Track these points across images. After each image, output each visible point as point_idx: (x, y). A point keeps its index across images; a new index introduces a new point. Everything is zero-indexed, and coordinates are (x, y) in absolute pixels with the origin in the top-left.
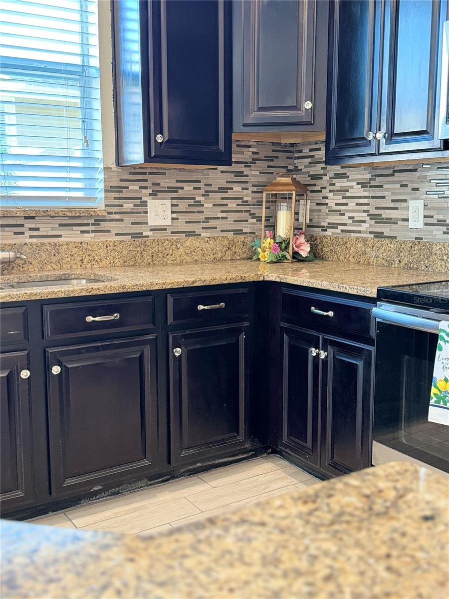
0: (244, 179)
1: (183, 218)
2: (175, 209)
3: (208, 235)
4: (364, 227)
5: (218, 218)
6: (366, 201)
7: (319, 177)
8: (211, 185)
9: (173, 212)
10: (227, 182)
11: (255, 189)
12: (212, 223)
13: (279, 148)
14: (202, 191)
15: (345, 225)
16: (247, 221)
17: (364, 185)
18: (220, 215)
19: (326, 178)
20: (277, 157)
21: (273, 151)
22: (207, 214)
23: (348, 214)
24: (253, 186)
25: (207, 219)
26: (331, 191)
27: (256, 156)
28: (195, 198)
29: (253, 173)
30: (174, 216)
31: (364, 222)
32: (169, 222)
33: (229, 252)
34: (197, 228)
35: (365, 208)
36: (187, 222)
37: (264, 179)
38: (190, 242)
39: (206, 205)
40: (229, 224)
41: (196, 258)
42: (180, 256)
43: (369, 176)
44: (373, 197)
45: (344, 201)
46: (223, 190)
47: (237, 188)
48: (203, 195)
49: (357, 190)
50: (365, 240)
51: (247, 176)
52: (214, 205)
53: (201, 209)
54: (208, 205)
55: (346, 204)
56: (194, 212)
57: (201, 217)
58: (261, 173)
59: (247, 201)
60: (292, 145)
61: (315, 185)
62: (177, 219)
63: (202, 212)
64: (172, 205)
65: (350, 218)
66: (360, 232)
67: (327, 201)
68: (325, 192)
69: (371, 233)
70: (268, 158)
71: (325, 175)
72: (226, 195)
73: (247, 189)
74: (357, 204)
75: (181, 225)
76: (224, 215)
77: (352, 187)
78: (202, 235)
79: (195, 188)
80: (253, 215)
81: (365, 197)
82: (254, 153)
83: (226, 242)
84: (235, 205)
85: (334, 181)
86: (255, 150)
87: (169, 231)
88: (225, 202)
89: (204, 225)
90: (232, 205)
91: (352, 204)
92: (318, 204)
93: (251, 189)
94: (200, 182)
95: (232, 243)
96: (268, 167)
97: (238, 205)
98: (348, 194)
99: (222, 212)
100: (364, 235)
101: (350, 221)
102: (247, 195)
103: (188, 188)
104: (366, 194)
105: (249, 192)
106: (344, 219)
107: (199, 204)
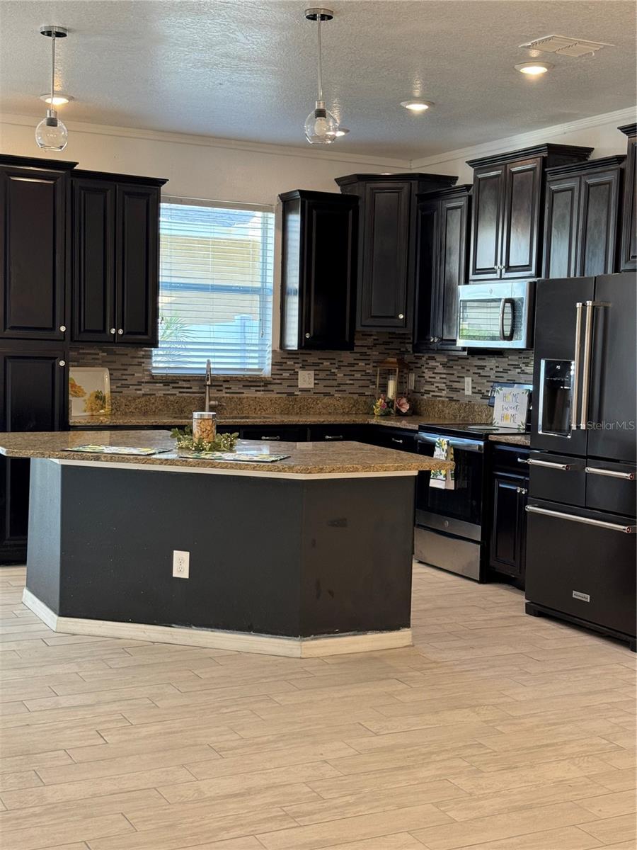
0: (367, 358)
1: (323, 383)
2: (317, 377)
3: (340, 396)
4: (443, 394)
5: (347, 384)
6: (445, 376)
8: (342, 361)
9: (315, 379)
11: (375, 364)
12: (343, 387)
13: (394, 336)
14: (336, 366)
15: (434, 392)
16: (368, 387)
17: (443, 365)
18: (348, 382)
19: (424, 359)
20: (392, 342)
21: (390, 338)
22: (339, 381)
23: (436, 385)
24: (374, 362)
25: (339, 385)
26: (427, 368)
27: (376, 342)
28: (330, 370)
29: (375, 353)
30: (316, 382)
31: (444, 390)
32: (312, 386)
33: (354, 408)
34: (331, 390)
35: (445, 381)
36: (325, 386)
37: (381, 357)
38: (326, 400)
39: (338, 375)
40: (352, 388)
41: (330, 411)
42: (319, 409)
43: (446, 360)
44: (448, 374)
46: (351, 365)
47: (362, 364)
48: (337, 368)
49: (440, 369)
50: (444, 403)
51: (369, 355)
52: (344, 375)
53: (335, 377)
54: (340, 375)
55: (435, 378)
56: (329, 380)
57: (335, 383)
58: (380, 353)
59: (368, 373)
61: (417, 363)
62: (318, 384)
63: (336, 380)
64: (315, 375)
65: (436, 387)
66: (441, 397)
67: (424, 375)
68: (423, 369)
69: (447, 397)
70: (385, 343)
71: (423, 357)
72: (353, 369)
73: (369, 364)
74: (440, 378)
75: (321, 389)
76: (351, 382)
77: (438, 366)
78: (335, 395)
79: (331, 364)
81: (444, 374)
82: (374, 340)
83: (352, 401)
84: (359, 375)
85: (428, 361)
86: (375, 337)
87: (312, 392)
88: (353, 373)
89: (337, 389)
91: (438, 378)
92: (419, 377)
93: (372, 364)
94: (334, 359)
95: (357, 402)
96: (386, 349)
97: (362, 375)
98: (435, 371)
99: (350, 380)
101: (437, 389)
102: (369, 369)
103: (326, 363)
104: (445, 371)
105: (371, 366)
106: (433, 388)
107: (334, 374)
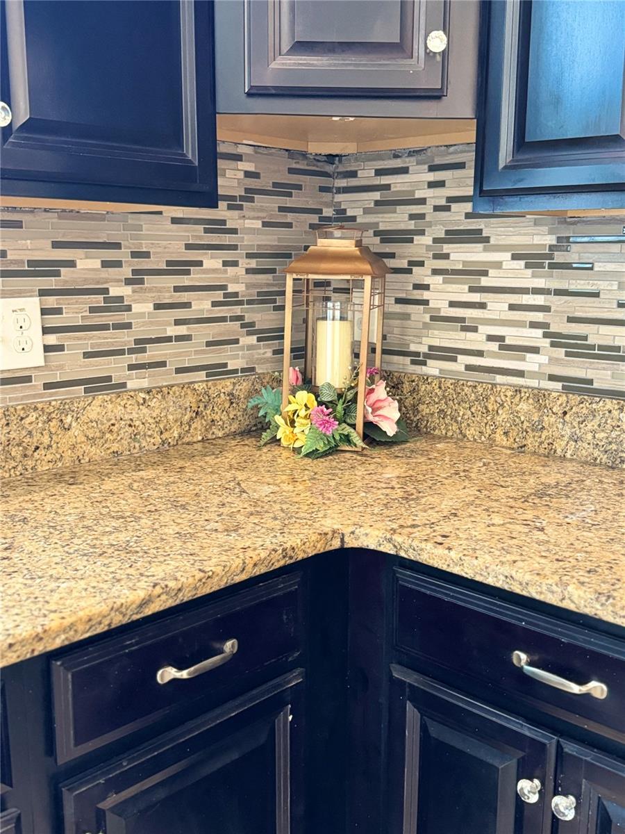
0: (226, 239)
1: (76, 344)
2: (54, 320)
3: (145, 383)
4: (531, 363)
5: (169, 339)
6: (539, 300)
7: (405, 237)
8: (146, 255)
9: (46, 331)
10: (189, 247)
11: (253, 264)
12: (154, 353)
13: (302, 166)
14: (126, 272)
15: (480, 353)
16: (236, 341)
17: (532, 260)
18: (172, 331)
19: (427, 240)
20: (299, 187)
21: (291, 171)
22: (140, 331)
23: (485, 330)
24: (249, 256)
25: (141, 345)
27: (253, 183)
28: (106, 291)
29: (249, 224)
30: (52, 339)
32: (36, 358)
33: (197, 424)
34: (115, 368)
35: (539, 317)
36: (87, 355)
37: (271, 239)
38: (99, 408)
39: (136, 308)
40: (193, 354)
41: (115, 447)
42: (73, 447)
43: (551, 240)
44: (559, 292)
45: (476, 297)
46: (178, 267)
47: (212, 262)
48: (128, 282)
49: (515, 274)
50: (539, 396)
51: (234, 231)
52: (158, 307)
53: (124, 317)
54: (142, 307)
55: (482, 306)
56: (104, 327)
57: (125, 339)
58: (265, 224)
59: (236, 294)
60: (331, 158)
61: (392, 256)
62: (60, 348)
63: (128, 326)
64: (44, 312)
65: (491, 338)
66: (520, 374)
67: (426, 295)
68: (421, 275)
70: (282, 189)
71: (422, 233)
72: (185, 281)
73: (235, 264)
74: (512, 307)
75: (73, 364)
76: (182, 330)
77: (498, 265)
78: (130, 385)
79: (105, 264)
80: (249, 328)
81: (537, 291)
82: (248, 174)
83: (190, 400)
84: (207, 305)
85: (446, 248)
86: (250, 167)
87: (38, 383)
88: (184, 297)
89: (134, 359)
90: (202, 305)
91: (498, 306)
92: (399, 301)
93: (245, 263)
94: (117, 246)
95: (206, 400)
96: (281, 209)
97: (215, 304)
98: (484, 282)
99: (178, 322)
100: (534, 383)
101: (494, 346)
102: (236, 280)
103: (88, 264)
104: (540, 283)
105: (240, 271)
106: (474, 340)
107: (118, 305)
